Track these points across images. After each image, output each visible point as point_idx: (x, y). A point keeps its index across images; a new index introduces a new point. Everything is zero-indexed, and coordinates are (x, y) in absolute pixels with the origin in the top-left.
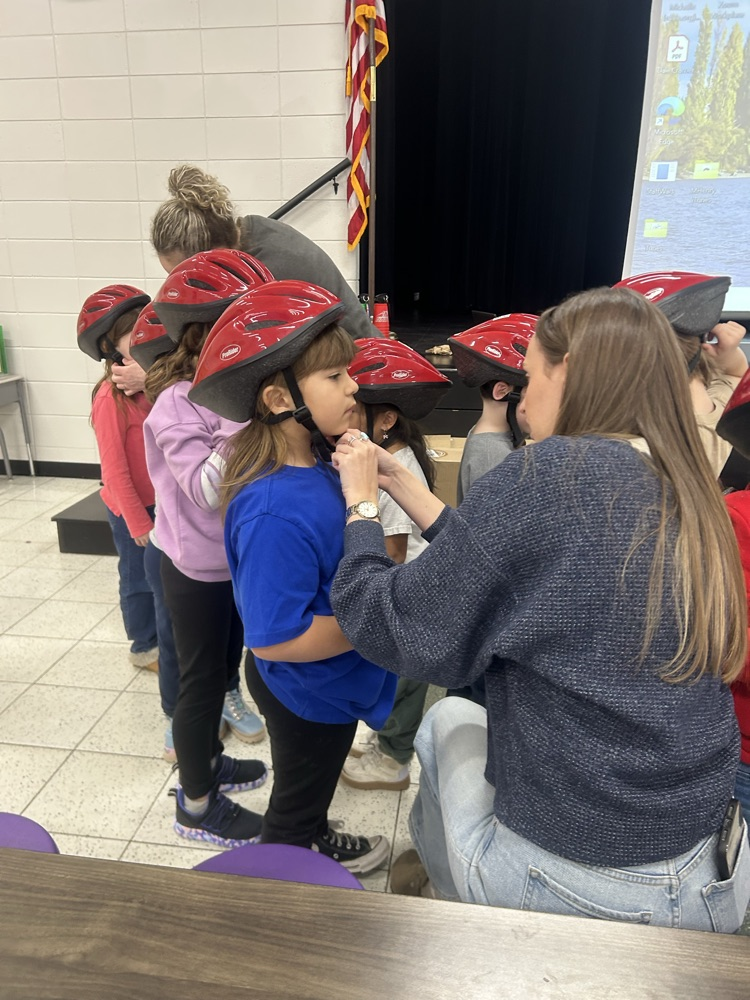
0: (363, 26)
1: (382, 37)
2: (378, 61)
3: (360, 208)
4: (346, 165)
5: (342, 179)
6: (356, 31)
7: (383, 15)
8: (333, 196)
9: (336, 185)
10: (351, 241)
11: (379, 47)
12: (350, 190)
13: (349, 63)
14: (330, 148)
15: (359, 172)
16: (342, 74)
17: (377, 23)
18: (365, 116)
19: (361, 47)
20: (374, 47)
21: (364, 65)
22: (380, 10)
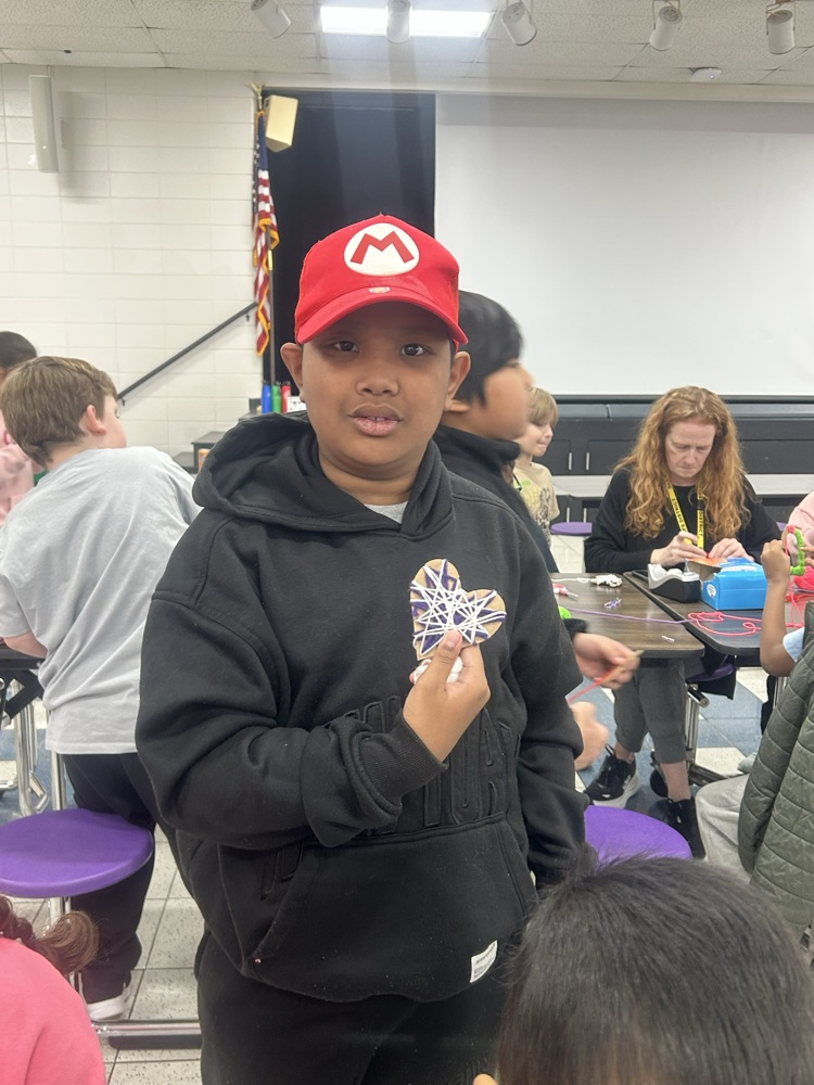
0: (264, 229)
1: (275, 235)
2: (273, 246)
3: (264, 331)
4: (255, 305)
5: (252, 314)
6: (259, 231)
7: (275, 223)
8: (246, 323)
9: (248, 317)
10: (259, 349)
11: (273, 240)
12: (257, 319)
13: (255, 248)
14: (246, 297)
15: (263, 311)
16: (250, 254)
17: (272, 227)
18: (266, 278)
19: (263, 240)
20: (270, 240)
21: (265, 250)
22: (273, 220)
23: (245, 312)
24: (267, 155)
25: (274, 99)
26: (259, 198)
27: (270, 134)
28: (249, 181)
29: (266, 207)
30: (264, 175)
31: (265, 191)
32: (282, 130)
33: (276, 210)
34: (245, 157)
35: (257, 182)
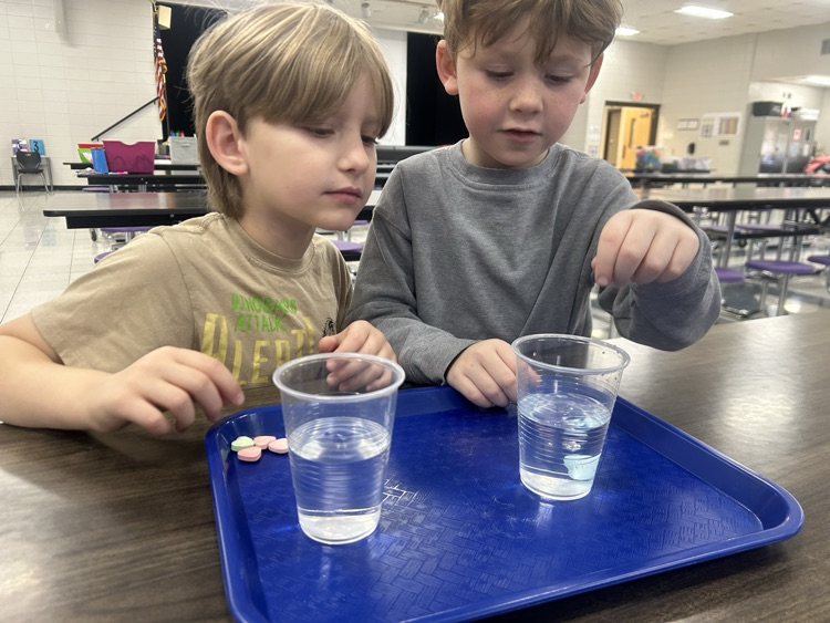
0: (160, 64)
1: (165, 67)
2: (165, 72)
3: (163, 109)
4: (158, 98)
5: (157, 102)
6: (159, 66)
8: (155, 105)
10: (161, 118)
11: (165, 69)
12: (160, 105)
13: (157, 73)
14: (154, 94)
15: (162, 101)
16: (155, 75)
17: (164, 64)
18: (163, 87)
19: (160, 70)
20: (163, 69)
21: (161, 74)
22: (164, 61)
23: (154, 101)
24: (160, 32)
25: (161, 7)
26: (158, 51)
27: (160, 23)
28: (153, 44)
29: (161, 55)
30: (159, 41)
31: (160, 48)
32: (166, 20)
33: (165, 56)
34: (150, 32)
35: (156, 44)
